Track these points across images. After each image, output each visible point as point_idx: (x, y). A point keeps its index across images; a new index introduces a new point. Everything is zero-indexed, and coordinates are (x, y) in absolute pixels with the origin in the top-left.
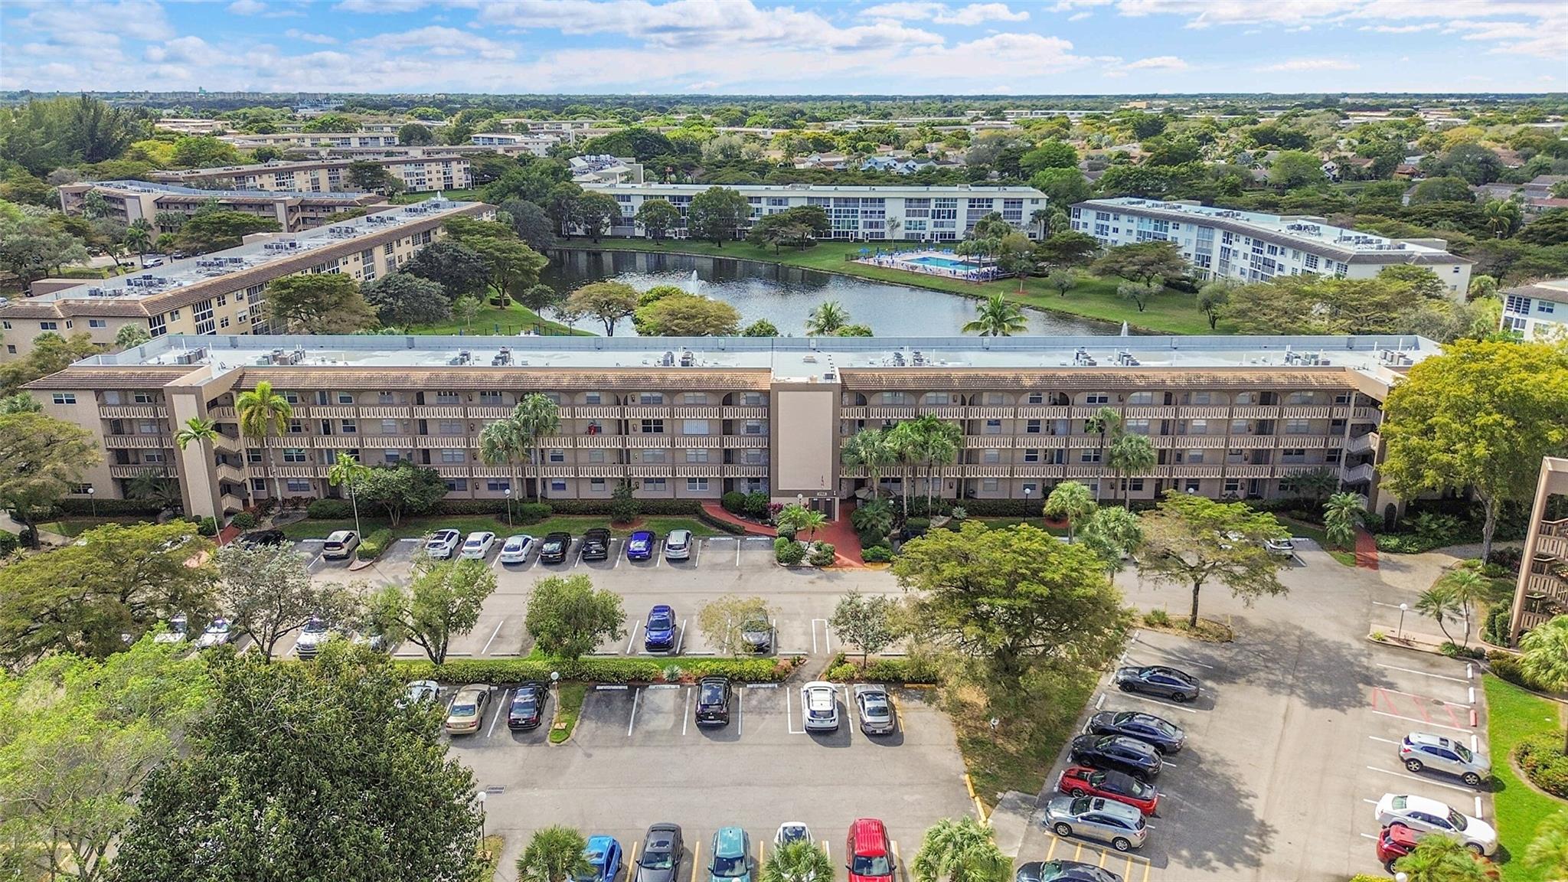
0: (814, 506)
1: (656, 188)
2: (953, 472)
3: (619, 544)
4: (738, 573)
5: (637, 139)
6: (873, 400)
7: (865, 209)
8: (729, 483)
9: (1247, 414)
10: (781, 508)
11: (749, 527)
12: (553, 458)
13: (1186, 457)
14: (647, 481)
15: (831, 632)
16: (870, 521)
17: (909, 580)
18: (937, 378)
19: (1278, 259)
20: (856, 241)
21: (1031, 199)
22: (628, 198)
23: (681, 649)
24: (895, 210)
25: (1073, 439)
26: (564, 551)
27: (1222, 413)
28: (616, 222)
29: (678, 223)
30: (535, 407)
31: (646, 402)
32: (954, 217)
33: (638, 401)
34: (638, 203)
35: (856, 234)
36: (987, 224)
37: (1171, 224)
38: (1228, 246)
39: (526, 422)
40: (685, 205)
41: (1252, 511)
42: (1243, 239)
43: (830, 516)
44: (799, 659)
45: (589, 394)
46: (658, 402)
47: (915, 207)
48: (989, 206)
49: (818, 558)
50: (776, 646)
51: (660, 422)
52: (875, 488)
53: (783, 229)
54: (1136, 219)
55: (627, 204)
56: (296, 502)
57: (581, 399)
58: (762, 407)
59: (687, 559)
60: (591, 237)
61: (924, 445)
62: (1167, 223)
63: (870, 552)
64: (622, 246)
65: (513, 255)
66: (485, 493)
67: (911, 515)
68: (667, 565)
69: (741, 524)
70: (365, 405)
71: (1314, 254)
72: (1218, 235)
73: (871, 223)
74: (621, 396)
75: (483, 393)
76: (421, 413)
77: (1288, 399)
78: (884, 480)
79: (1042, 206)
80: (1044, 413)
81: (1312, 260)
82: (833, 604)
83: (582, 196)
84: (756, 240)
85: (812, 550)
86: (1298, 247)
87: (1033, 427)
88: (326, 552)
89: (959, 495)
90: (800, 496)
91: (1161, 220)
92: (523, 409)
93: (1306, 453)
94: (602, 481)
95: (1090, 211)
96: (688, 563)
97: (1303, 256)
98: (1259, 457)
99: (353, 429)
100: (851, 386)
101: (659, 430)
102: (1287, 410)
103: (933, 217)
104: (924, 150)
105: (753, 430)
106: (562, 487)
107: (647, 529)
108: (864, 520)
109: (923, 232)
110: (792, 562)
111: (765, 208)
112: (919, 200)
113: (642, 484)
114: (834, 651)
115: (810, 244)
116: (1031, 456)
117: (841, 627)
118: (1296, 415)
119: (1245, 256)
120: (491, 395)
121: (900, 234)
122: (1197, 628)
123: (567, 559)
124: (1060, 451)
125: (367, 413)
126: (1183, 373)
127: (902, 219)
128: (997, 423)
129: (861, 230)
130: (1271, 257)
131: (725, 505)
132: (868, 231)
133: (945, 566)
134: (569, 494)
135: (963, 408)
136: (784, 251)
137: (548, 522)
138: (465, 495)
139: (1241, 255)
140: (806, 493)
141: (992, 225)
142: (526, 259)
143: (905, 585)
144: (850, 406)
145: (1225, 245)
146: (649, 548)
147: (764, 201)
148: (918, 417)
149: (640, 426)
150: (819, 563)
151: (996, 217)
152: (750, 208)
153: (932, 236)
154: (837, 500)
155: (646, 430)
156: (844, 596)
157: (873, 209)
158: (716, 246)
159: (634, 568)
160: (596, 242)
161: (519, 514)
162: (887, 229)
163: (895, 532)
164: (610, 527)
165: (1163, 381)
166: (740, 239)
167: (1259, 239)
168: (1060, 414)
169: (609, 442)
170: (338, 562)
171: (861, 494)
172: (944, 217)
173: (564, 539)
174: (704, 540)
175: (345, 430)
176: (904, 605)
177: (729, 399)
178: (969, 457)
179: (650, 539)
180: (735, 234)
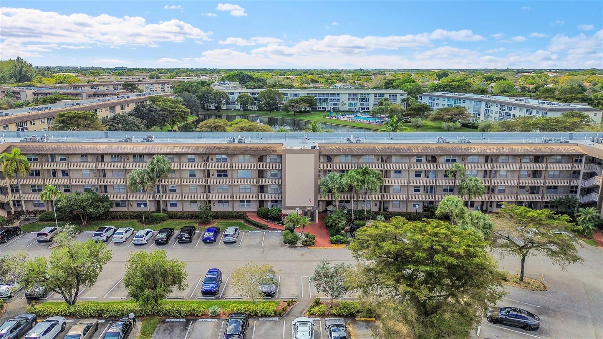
0: (305, 214)
1: (245, 90)
2: (377, 197)
3: (200, 234)
4: (262, 250)
5: (240, 76)
6: (336, 160)
7: (331, 98)
8: (261, 203)
9: (529, 166)
10: (287, 215)
11: (270, 225)
12: (171, 190)
13: (496, 190)
14: (220, 202)
15: (312, 284)
16: (334, 221)
17: (360, 253)
18: (369, 148)
19: (512, 112)
20: (328, 111)
21: (401, 94)
22: (233, 93)
23: (223, 295)
24: (344, 98)
25: (439, 181)
26: (168, 238)
27: (516, 167)
28: (228, 103)
29: (253, 104)
30: (158, 161)
31: (218, 161)
32: (368, 101)
33: (214, 160)
34: (237, 95)
35: (328, 108)
36: (382, 102)
37: (462, 101)
38: (488, 109)
39: (152, 170)
40: (256, 96)
41: (555, 214)
42: (495, 105)
43: (313, 220)
44: (292, 302)
45: (189, 156)
46: (225, 160)
47: (352, 97)
48: (383, 97)
49: (306, 241)
50: (280, 293)
51: (225, 171)
52: (337, 205)
53: (297, 104)
54: (446, 99)
55: (233, 96)
56: (35, 213)
57: (184, 159)
58: (278, 163)
59: (235, 242)
60: (217, 110)
61: (363, 182)
62: (460, 100)
63: (334, 238)
64: (229, 113)
65: (177, 110)
66: (135, 209)
67: (356, 219)
68: (224, 246)
69: (266, 224)
70: (71, 162)
71: (529, 109)
72: (483, 104)
73: (334, 104)
74: (206, 157)
75: (134, 156)
76: (101, 166)
77: (550, 160)
78: (341, 202)
79: (405, 97)
80: (424, 166)
81: (529, 112)
82: (313, 267)
83: (214, 92)
84: (286, 109)
85: (303, 237)
86: (522, 107)
87: (418, 175)
88: (38, 238)
89: (380, 210)
90: (298, 209)
91: (458, 100)
92: (152, 163)
93: (559, 189)
94: (195, 202)
95: (426, 97)
96: (235, 244)
97: (525, 110)
98: (534, 190)
99: (67, 175)
100: (325, 152)
101: (226, 175)
102: (550, 165)
103: (360, 101)
104: (354, 83)
105: (274, 176)
106: (175, 205)
107: (216, 226)
108: (331, 220)
109: (355, 107)
110: (291, 243)
111: (290, 97)
112: (353, 94)
113: (216, 204)
114: (313, 296)
115: (308, 112)
116: (417, 190)
117: (317, 282)
118: (554, 167)
119: (496, 112)
120: (139, 156)
121: (346, 108)
122: (525, 282)
123: (170, 242)
124: (431, 187)
125: (72, 166)
126: (495, 146)
127: (347, 102)
128: (399, 172)
129: (330, 107)
130: (509, 112)
131: (259, 214)
132: (332, 107)
133: (384, 244)
134: (178, 209)
135: (382, 163)
136: (297, 114)
137: (165, 223)
138: (125, 209)
139: (494, 112)
140: (301, 208)
141: (385, 103)
142: (183, 111)
143: (358, 256)
144: (324, 163)
145: (487, 108)
146: (215, 236)
147: (289, 95)
148: (358, 167)
149: (216, 174)
150: (307, 244)
151: (386, 100)
152: (283, 97)
153: (359, 109)
154: (317, 211)
155: (219, 175)
156: (319, 263)
157: (334, 98)
158: (269, 113)
159: (206, 247)
160: (219, 111)
161: (150, 218)
162: (341, 105)
163: (348, 228)
164: (197, 226)
165: (485, 150)
166: (279, 110)
167: (502, 105)
168: (432, 167)
169: (200, 180)
170: (44, 244)
171: (330, 208)
172: (364, 101)
173: (170, 232)
174: (246, 232)
175: (63, 175)
176: (355, 269)
177: (261, 158)
178: (385, 189)
179: (216, 231)
180: (277, 108)
